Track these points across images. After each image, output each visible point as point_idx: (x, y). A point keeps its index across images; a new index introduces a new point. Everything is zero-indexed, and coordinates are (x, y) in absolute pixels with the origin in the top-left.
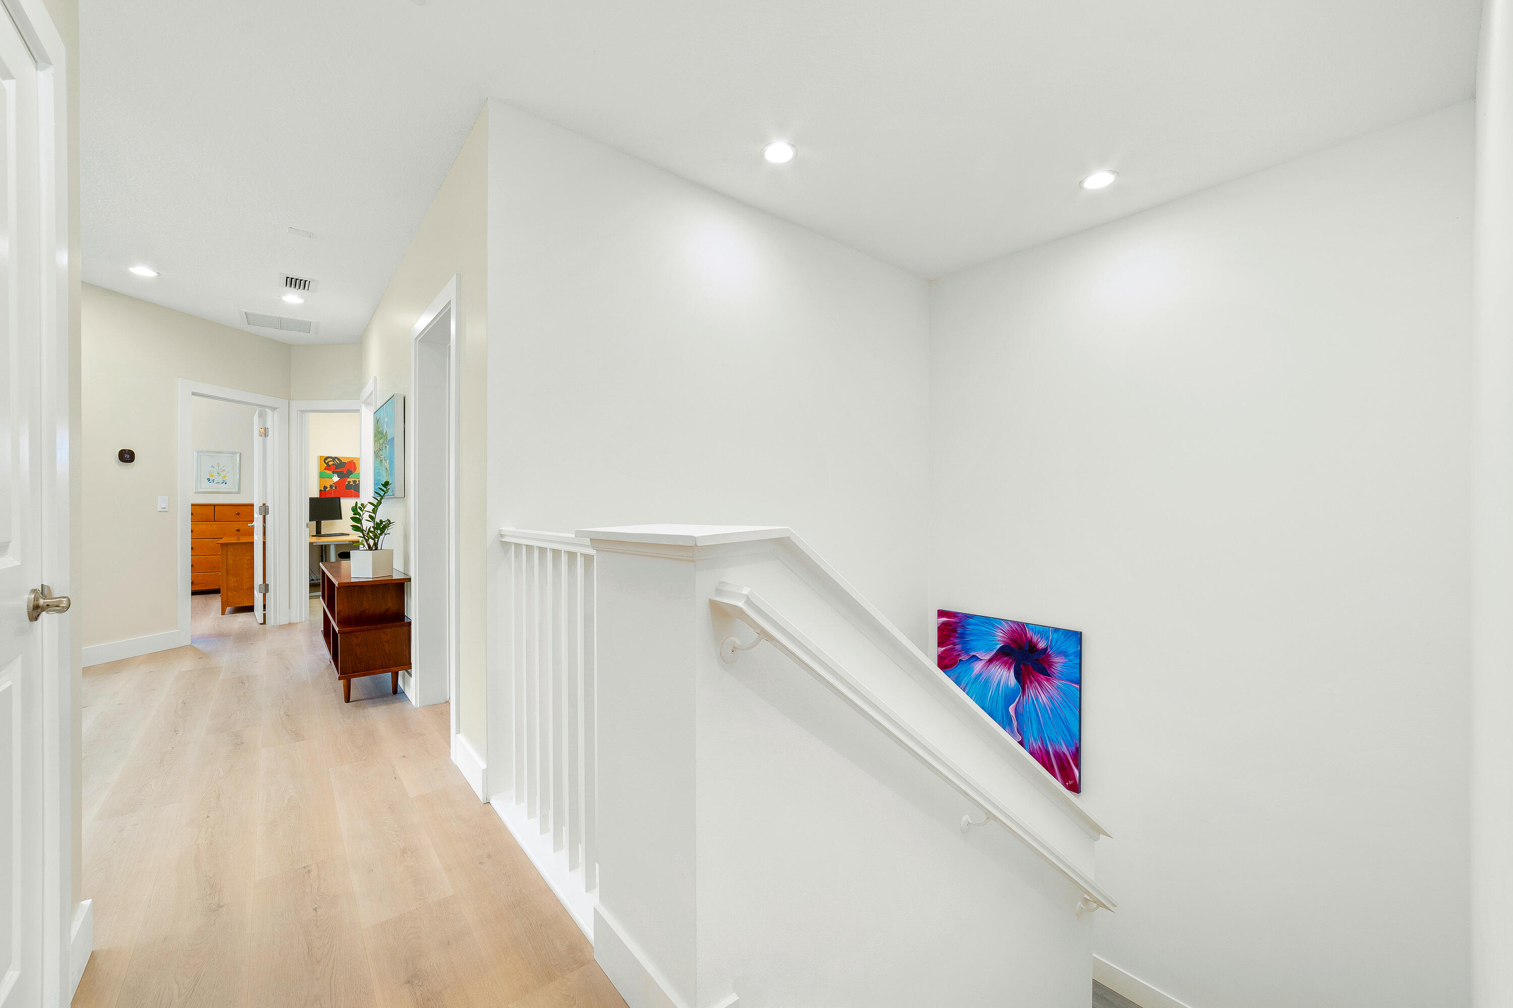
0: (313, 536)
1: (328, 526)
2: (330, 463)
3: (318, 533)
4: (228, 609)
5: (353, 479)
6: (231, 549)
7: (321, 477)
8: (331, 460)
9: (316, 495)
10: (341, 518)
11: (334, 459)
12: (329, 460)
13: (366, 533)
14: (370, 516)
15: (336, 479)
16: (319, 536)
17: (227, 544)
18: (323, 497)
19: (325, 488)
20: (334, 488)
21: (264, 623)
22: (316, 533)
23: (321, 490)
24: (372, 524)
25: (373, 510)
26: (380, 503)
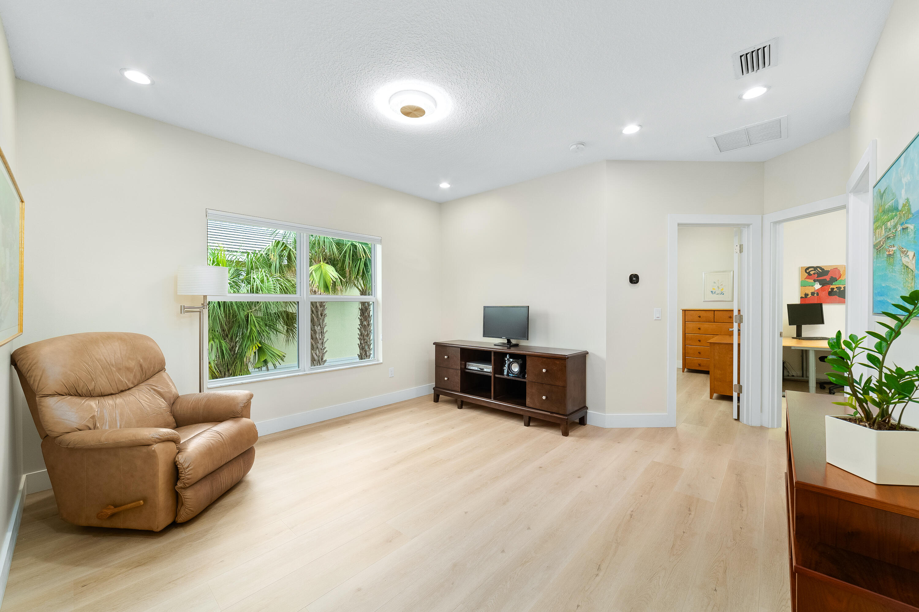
0: (793, 338)
1: (808, 330)
2: (812, 273)
3: (799, 335)
4: (715, 395)
5: (837, 286)
6: (718, 347)
7: (803, 285)
8: (813, 269)
9: (797, 301)
10: (822, 322)
11: (815, 268)
12: (810, 269)
13: (859, 388)
14: (870, 358)
15: (817, 286)
16: (799, 339)
17: (714, 343)
18: (803, 303)
19: (806, 295)
20: (815, 295)
21: (738, 419)
22: (797, 336)
23: (801, 298)
24: (875, 374)
25: (879, 347)
26: (895, 333)
